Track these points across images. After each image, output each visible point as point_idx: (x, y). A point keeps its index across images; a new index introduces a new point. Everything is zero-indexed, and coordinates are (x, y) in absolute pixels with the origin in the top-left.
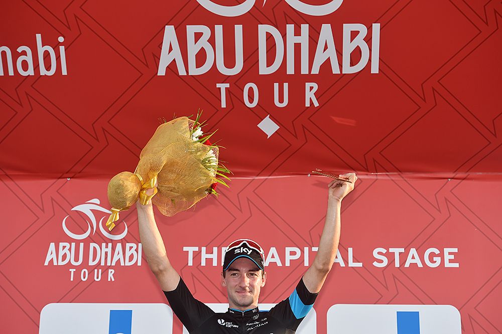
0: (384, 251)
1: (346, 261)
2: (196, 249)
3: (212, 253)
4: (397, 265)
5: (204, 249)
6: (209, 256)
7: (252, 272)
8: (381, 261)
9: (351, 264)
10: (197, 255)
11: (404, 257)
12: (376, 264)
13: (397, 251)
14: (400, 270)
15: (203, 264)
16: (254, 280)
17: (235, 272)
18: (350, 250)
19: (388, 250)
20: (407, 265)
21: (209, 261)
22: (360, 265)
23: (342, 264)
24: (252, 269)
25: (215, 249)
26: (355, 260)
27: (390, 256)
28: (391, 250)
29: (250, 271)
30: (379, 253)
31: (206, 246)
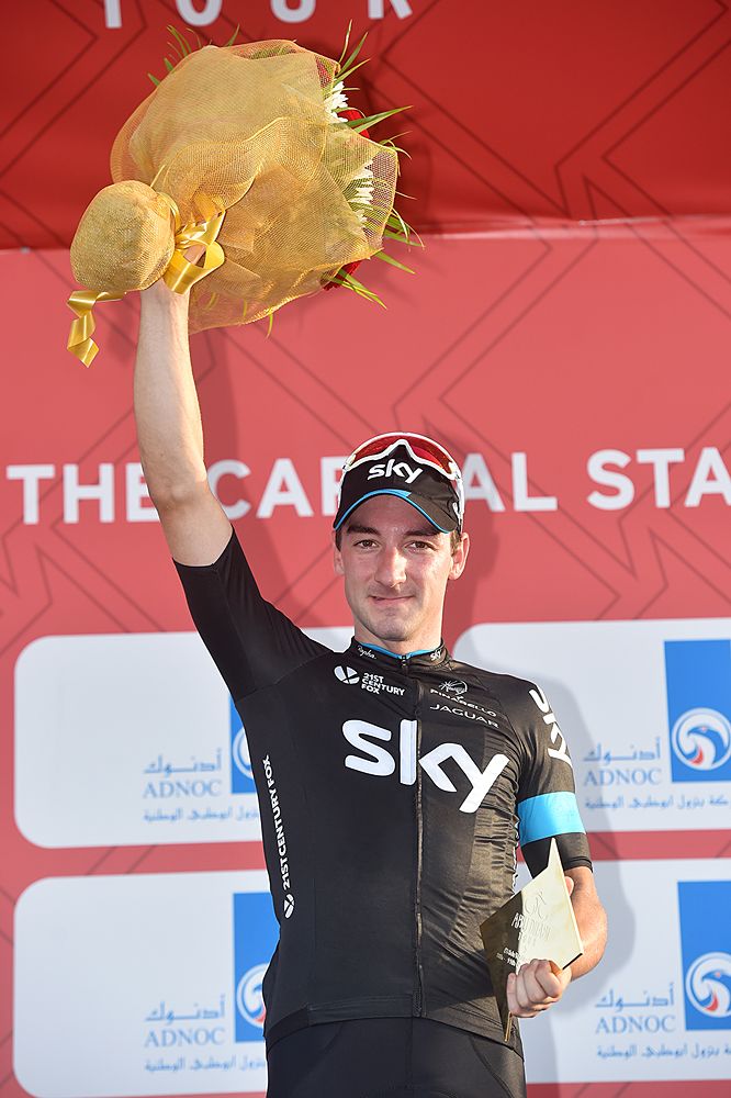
0: (621, 459)
1: (506, 494)
2: (48, 471)
3: (96, 482)
4: (663, 499)
5: (71, 472)
6: (89, 492)
7: (419, 539)
8: (612, 491)
9: (523, 502)
10: (51, 492)
11: (681, 476)
12: (596, 500)
13: (661, 459)
14: (672, 515)
15: (71, 515)
16: (425, 561)
17: (367, 536)
18: (519, 461)
19: (633, 457)
20: (693, 500)
21: (89, 508)
22: (549, 504)
23: (497, 505)
24: (415, 529)
25: (107, 471)
26: (535, 489)
27: (642, 476)
28: (644, 456)
29: (410, 534)
30: (609, 467)
31: (78, 463)
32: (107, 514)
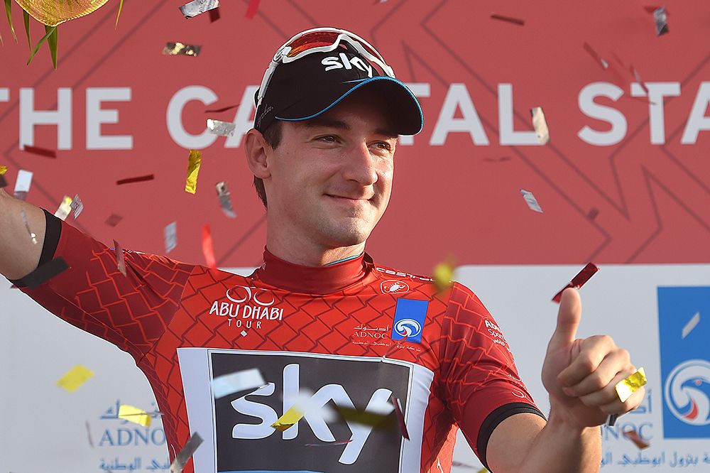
0: (614, 92)
1: (491, 126)
2: (2, 94)
3: (54, 107)
4: (657, 135)
5: (27, 96)
6: (46, 118)
8: (604, 126)
9: (509, 136)
10: (6, 116)
11: (677, 111)
12: (587, 135)
13: (659, 91)
14: (667, 153)
18: (505, 92)
19: (627, 91)
20: (689, 137)
21: (44, 133)
23: (480, 138)
25: (65, 96)
26: (523, 122)
27: (636, 111)
28: (636, 90)
30: (601, 100)
31: (34, 86)
32: (64, 141)
